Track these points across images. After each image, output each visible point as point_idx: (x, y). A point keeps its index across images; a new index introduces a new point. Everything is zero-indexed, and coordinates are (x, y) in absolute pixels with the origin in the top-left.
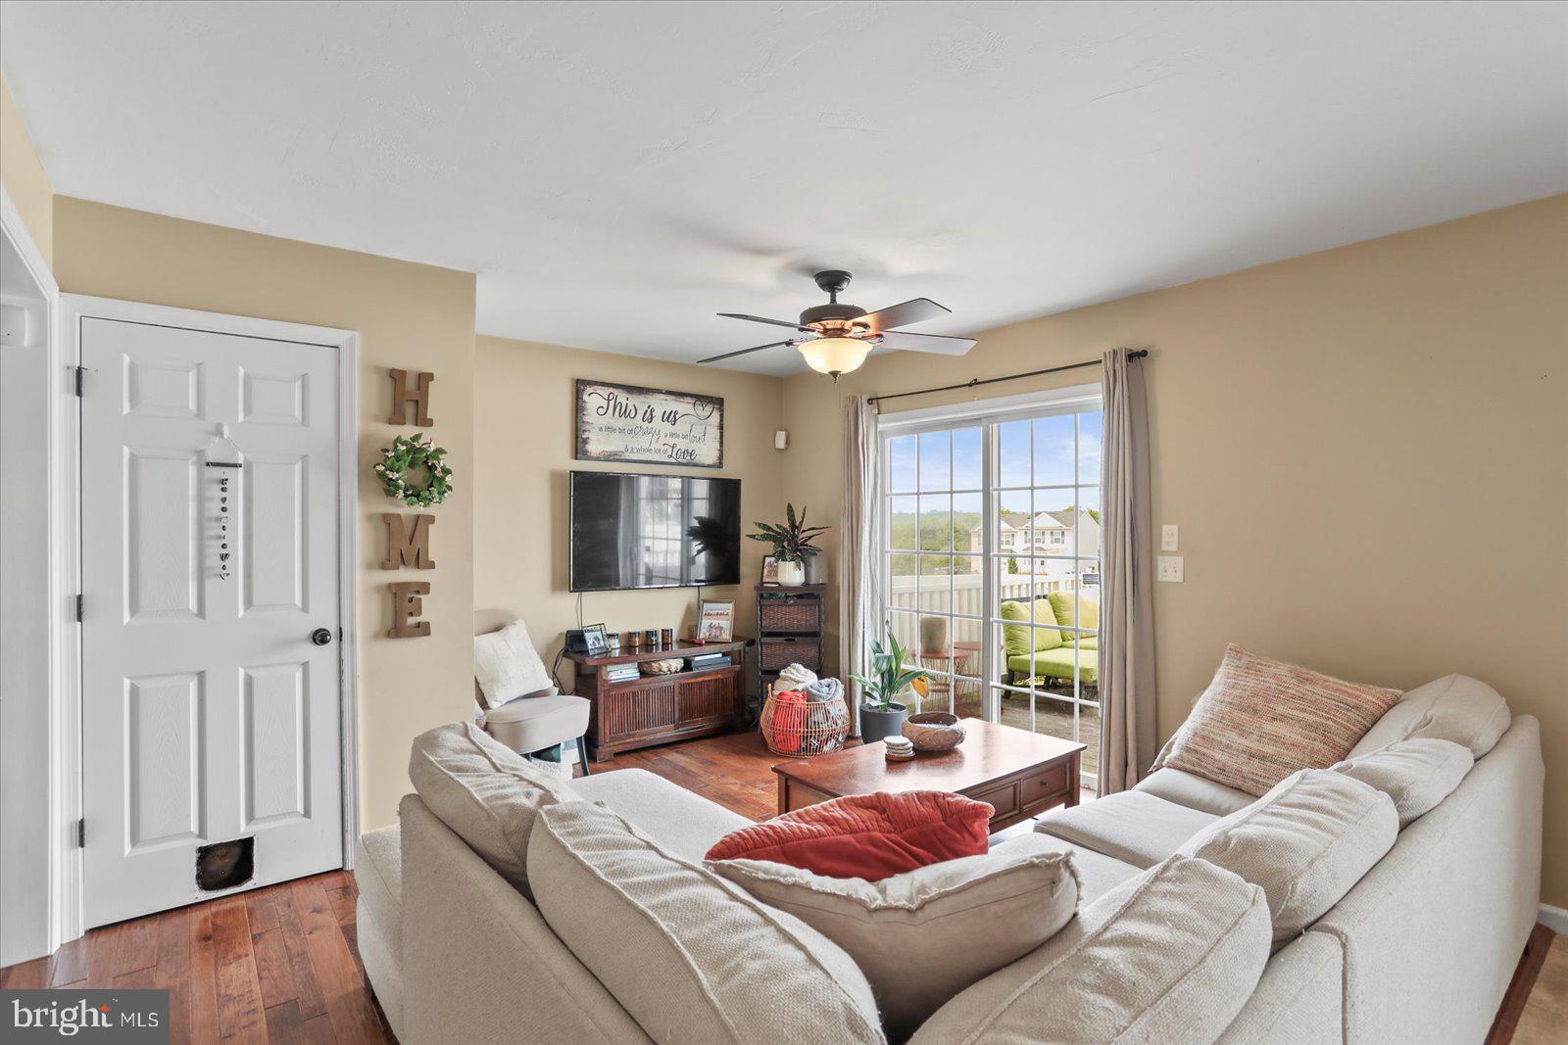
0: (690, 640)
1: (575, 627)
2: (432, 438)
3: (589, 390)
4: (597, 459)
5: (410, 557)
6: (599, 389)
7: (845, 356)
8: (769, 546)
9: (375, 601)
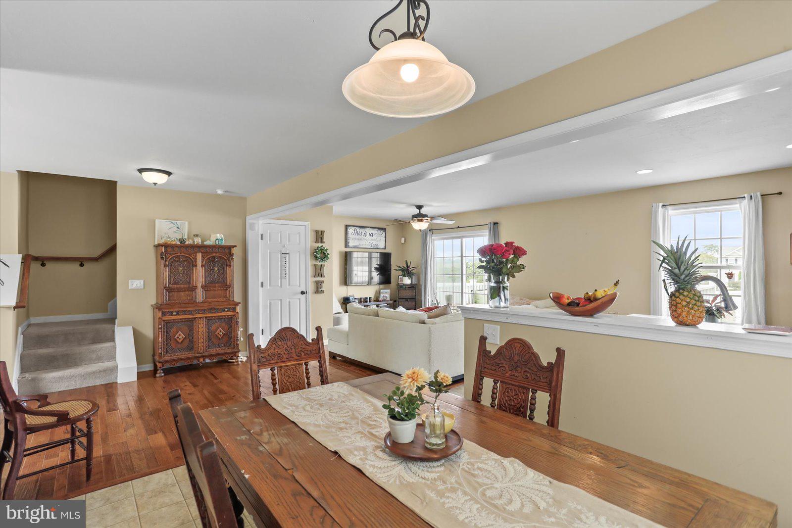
0: (377, 300)
1: (345, 296)
2: (325, 246)
3: (349, 228)
4: (352, 248)
5: (320, 275)
6: (352, 228)
7: (423, 226)
8: (401, 273)
9: (313, 284)
